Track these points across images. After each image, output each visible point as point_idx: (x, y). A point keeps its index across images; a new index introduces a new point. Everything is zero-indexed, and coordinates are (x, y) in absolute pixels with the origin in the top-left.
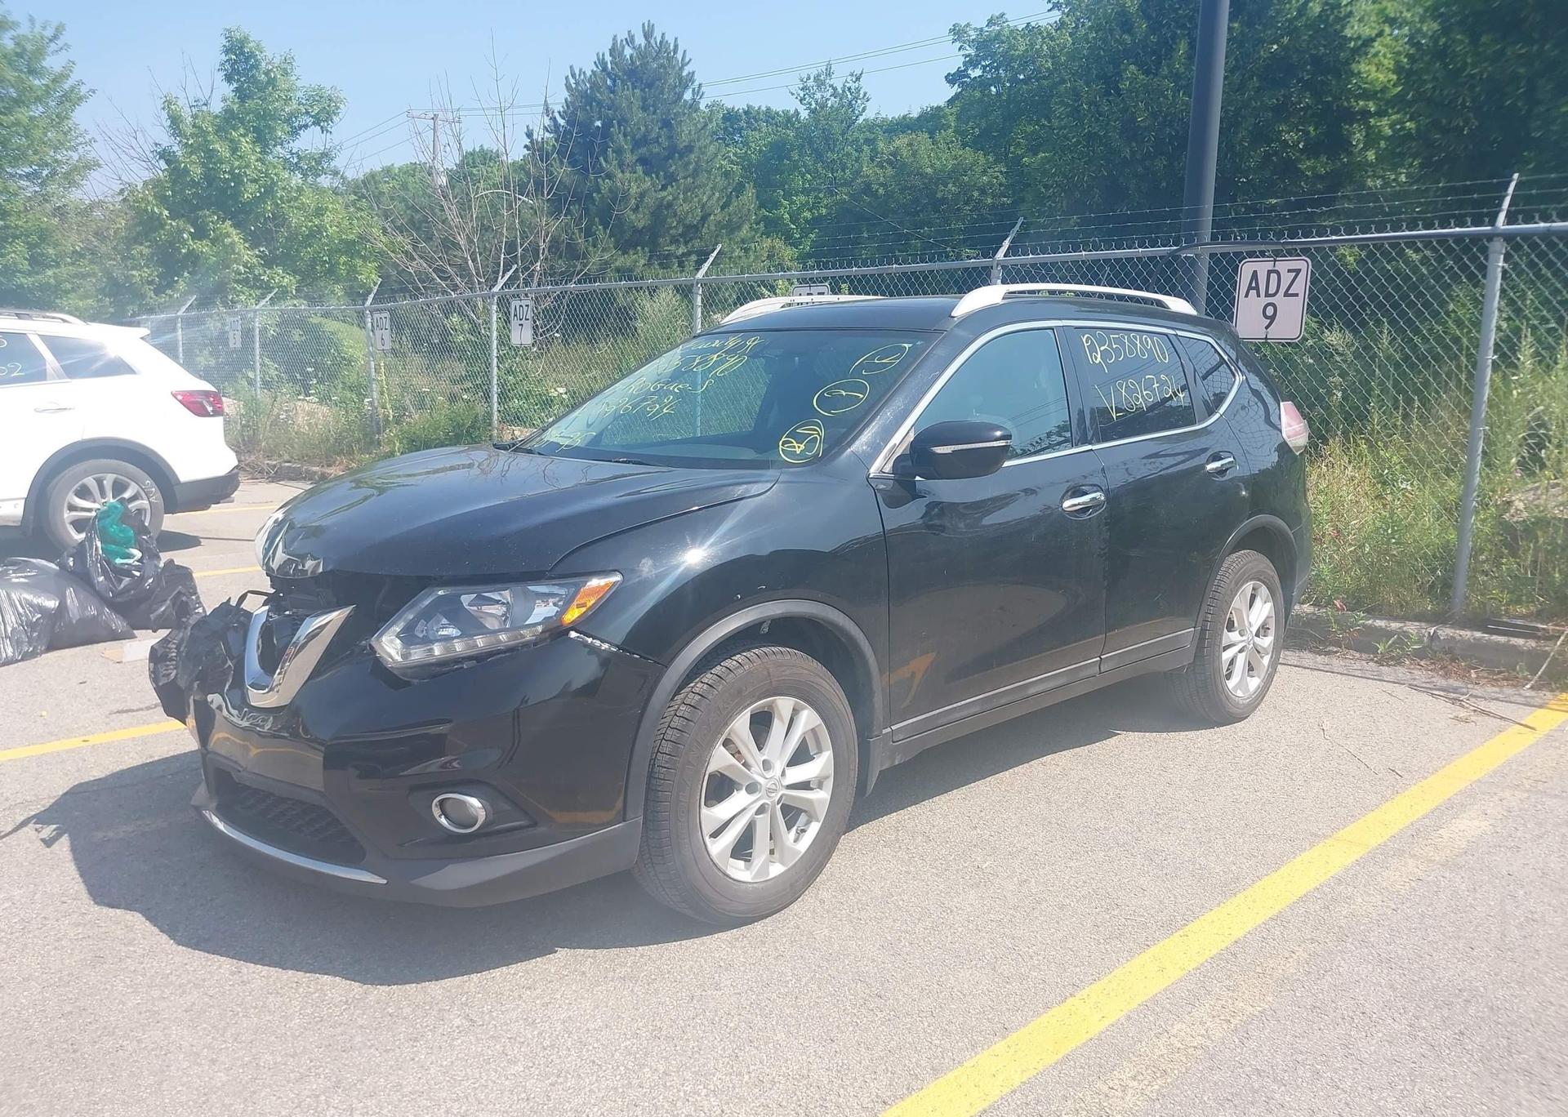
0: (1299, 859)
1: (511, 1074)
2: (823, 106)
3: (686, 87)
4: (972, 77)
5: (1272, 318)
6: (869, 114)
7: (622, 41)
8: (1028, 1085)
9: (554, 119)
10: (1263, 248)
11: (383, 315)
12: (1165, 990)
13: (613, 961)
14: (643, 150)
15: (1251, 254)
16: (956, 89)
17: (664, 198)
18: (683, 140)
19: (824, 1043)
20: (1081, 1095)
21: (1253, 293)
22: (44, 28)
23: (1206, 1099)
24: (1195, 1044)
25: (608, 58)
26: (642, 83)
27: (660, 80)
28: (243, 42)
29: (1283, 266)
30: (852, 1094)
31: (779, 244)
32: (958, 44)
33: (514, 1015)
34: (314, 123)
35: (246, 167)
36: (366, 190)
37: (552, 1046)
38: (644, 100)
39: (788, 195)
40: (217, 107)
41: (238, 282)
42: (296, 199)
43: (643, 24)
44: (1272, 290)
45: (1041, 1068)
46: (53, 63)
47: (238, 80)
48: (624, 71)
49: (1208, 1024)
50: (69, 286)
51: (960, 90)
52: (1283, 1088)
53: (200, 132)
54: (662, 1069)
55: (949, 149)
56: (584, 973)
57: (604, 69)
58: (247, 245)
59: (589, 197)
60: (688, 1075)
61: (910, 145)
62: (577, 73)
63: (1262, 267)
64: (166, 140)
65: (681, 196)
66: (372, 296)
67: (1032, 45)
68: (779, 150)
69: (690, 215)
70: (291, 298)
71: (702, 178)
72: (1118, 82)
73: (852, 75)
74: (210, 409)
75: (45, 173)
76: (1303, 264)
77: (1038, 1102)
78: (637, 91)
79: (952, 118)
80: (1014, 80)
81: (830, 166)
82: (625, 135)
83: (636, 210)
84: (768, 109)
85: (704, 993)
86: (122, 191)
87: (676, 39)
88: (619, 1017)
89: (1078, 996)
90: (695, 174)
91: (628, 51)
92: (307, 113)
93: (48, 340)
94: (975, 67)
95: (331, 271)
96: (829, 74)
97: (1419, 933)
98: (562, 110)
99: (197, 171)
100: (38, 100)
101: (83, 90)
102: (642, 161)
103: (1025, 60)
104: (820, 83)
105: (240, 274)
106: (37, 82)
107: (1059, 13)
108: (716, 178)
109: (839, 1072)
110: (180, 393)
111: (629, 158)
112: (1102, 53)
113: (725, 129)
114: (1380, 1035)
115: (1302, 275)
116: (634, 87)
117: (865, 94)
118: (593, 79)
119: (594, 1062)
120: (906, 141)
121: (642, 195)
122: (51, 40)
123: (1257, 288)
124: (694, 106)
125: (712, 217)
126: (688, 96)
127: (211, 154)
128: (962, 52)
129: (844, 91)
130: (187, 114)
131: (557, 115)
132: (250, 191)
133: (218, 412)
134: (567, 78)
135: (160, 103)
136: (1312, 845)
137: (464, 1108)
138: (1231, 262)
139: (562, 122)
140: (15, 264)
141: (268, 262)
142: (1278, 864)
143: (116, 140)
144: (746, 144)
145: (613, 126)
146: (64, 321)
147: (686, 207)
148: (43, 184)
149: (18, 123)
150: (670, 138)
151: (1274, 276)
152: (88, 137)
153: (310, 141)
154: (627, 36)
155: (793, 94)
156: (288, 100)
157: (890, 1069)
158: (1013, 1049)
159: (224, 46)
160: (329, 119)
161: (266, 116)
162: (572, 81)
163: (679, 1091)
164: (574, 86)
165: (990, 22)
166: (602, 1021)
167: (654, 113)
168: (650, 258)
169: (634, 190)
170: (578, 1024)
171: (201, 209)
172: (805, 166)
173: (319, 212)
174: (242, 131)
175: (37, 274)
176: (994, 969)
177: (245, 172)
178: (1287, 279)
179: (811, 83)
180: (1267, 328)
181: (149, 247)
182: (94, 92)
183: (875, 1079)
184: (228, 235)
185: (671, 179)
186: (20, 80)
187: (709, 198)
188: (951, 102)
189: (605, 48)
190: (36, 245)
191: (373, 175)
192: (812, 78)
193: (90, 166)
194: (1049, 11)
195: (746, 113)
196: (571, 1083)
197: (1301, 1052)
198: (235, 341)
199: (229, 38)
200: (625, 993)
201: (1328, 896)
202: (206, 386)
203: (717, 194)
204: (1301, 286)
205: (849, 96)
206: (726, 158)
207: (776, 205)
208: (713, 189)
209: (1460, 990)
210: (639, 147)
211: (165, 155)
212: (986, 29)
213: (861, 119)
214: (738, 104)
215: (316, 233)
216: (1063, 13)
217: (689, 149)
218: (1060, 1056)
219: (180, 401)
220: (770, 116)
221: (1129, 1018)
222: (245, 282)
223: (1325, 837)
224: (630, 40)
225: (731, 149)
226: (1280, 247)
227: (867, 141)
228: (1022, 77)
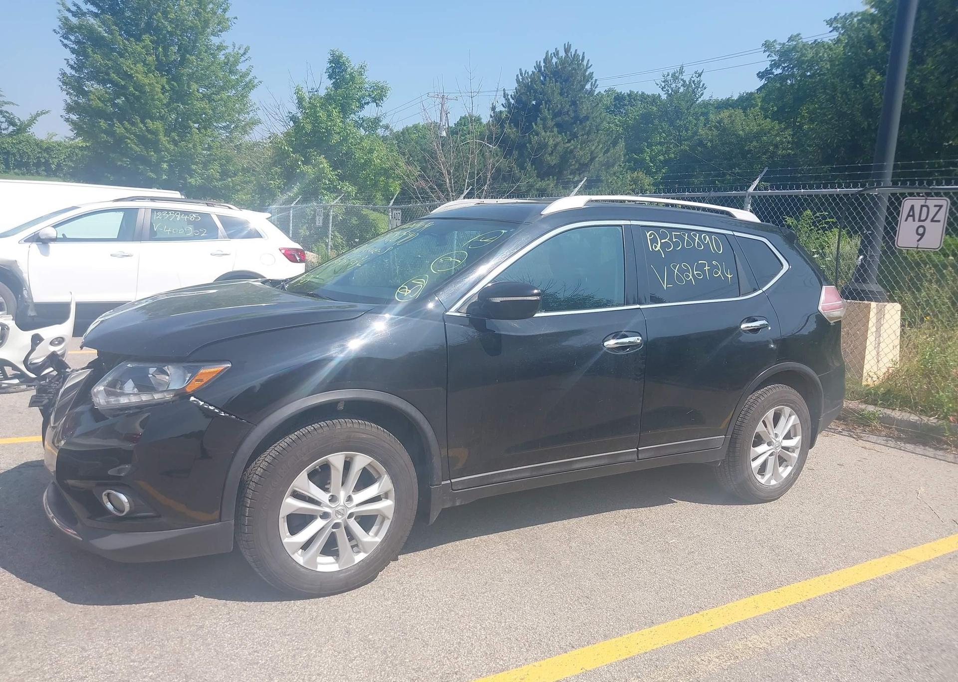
0: (869, 562)
1: (384, 605)
2: (676, 92)
3: (588, 81)
4: (775, 74)
5: (922, 235)
6: (706, 97)
7: (551, 54)
8: (656, 651)
9: (508, 100)
10: (918, 191)
11: (398, 212)
12: (754, 618)
13: (450, 560)
14: (559, 119)
15: (911, 194)
16: (763, 82)
17: (568, 147)
18: (583, 113)
19: (549, 615)
20: (683, 661)
21: (910, 219)
22: (240, 49)
23: (756, 673)
24: (761, 647)
25: (542, 64)
26: (561, 79)
27: (572, 77)
28: (340, 56)
29: (932, 202)
30: (556, 640)
31: (641, 175)
32: (767, 53)
33: (393, 578)
34: (373, 101)
35: (334, 126)
36: (402, 138)
37: (408, 595)
38: (562, 89)
39: (650, 146)
40: (322, 93)
41: (325, 189)
42: (359, 144)
43: (565, 44)
44: (923, 217)
45: (665, 644)
46: (242, 67)
47: (335, 78)
48: (551, 72)
49: (773, 638)
50: (239, 188)
51: (766, 82)
52: (805, 676)
53: (313, 106)
54: (461, 613)
55: (755, 119)
56: (433, 564)
57: (540, 71)
58: (331, 169)
59: (524, 146)
60: (473, 619)
61: (730, 116)
62: (524, 73)
63: (918, 203)
64: (294, 110)
65: (579, 146)
66: (393, 200)
67: (817, 54)
68: (646, 118)
69: (583, 158)
70: (352, 199)
71: (593, 136)
72: (862, 80)
73: (696, 73)
74: (298, 259)
75: (233, 126)
76: (945, 202)
77: (658, 660)
78: (558, 84)
79: (759, 100)
80: (803, 75)
81: (678, 128)
82: (548, 110)
83: (551, 154)
84: (643, 93)
85: (493, 582)
86: (270, 138)
87: (584, 53)
88: (446, 587)
89: (701, 613)
90: (588, 133)
91: (554, 60)
92: (370, 95)
93: (221, 218)
94: (778, 67)
95: (375, 185)
96: (681, 72)
97: (929, 611)
98: (513, 94)
99: (309, 127)
100: (233, 87)
101: (256, 81)
102: (558, 125)
103: (811, 63)
104: (675, 77)
105: (326, 184)
106: (233, 77)
107: (837, 33)
108: (601, 136)
109: (553, 629)
110: (284, 249)
111: (550, 123)
112: (853, 61)
113: (615, 105)
114: (877, 659)
115: (943, 210)
116: (556, 81)
117: (703, 85)
118: (533, 76)
119: (427, 605)
120: (728, 114)
121: (556, 146)
122: (242, 55)
123: (913, 216)
124: (591, 93)
125: (597, 159)
126: (588, 87)
127: (317, 118)
128: (770, 58)
129: (690, 83)
130: (307, 96)
131: (509, 97)
132: (336, 138)
133: (302, 260)
134: (517, 76)
135: (293, 90)
136: (881, 556)
137: (358, 616)
138: (897, 199)
139: (512, 101)
140: (212, 174)
141: (342, 178)
142: (855, 562)
143: (269, 110)
144: (626, 114)
145: (542, 105)
146: (230, 208)
147: (581, 153)
148: (230, 133)
149: (221, 99)
150: (575, 111)
151: (925, 209)
152: (256, 107)
153: (369, 111)
154: (554, 51)
155: (657, 85)
156: (360, 88)
157: (581, 632)
158: (653, 633)
159: (329, 59)
160: (381, 99)
161: (346, 97)
162: (520, 77)
163: (466, 625)
164: (521, 80)
165: (790, 39)
166: (437, 587)
167: (567, 96)
168: (557, 183)
169: (551, 142)
170: (424, 587)
171: (309, 148)
172: (662, 128)
173: (371, 151)
174: (334, 106)
175: (225, 180)
176: (657, 593)
177: (333, 129)
178: (933, 211)
179: (669, 78)
180: (918, 241)
181: (281, 168)
182: (261, 83)
183: (572, 635)
184: (322, 163)
185: (574, 136)
186: (225, 77)
187: (596, 148)
188: (759, 90)
189: (541, 59)
190: (225, 165)
191: (407, 129)
192: (670, 75)
193: (255, 122)
194: (830, 32)
195: (629, 95)
196: (413, 613)
197: (824, 661)
198: (319, 222)
199: (333, 55)
200: (452, 576)
201: (878, 584)
202: (297, 246)
203: (601, 146)
204: (942, 215)
205: (693, 86)
206: (613, 123)
207: (642, 151)
208: (599, 142)
209: (941, 644)
210: (556, 117)
211: (294, 119)
212: (787, 44)
213: (700, 100)
214: (624, 90)
215: (368, 163)
216: (840, 33)
217: (587, 118)
218: (678, 641)
219: (283, 254)
220: (643, 97)
221: (726, 628)
222: (328, 189)
223: (892, 552)
224: (556, 54)
225: (618, 117)
226: (929, 191)
227: (703, 114)
228: (809, 74)
